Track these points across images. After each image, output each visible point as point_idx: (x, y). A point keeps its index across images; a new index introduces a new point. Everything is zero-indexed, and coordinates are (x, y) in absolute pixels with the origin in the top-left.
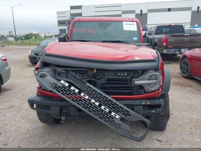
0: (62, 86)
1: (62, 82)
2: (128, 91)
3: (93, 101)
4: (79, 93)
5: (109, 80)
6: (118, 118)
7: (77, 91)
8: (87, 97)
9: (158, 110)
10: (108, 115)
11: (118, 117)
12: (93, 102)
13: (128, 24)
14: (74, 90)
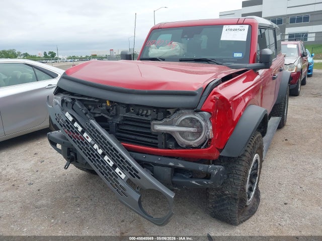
0: (66, 120)
1: (67, 114)
2: (149, 140)
3: (96, 146)
4: (83, 132)
5: (125, 119)
6: (123, 178)
7: (80, 129)
8: (90, 140)
9: (206, 182)
10: (111, 171)
11: (123, 176)
12: (95, 148)
13: (231, 30)
14: (77, 128)
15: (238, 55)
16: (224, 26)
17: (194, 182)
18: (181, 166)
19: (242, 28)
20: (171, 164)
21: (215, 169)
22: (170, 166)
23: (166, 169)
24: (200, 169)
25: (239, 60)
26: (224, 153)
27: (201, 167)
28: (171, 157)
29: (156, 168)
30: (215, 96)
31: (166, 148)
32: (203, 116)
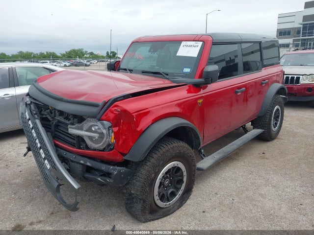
4: (32, 129)
5: (59, 121)
6: (48, 169)
8: (35, 135)
9: (108, 180)
11: (48, 167)
13: (187, 46)
14: (30, 125)
15: (187, 70)
16: (183, 42)
17: (99, 179)
18: (88, 164)
19: (197, 45)
20: (82, 162)
21: (115, 170)
22: (81, 164)
23: (78, 166)
24: (103, 169)
25: (186, 75)
26: (127, 158)
27: (104, 167)
28: (83, 156)
29: (72, 164)
30: (116, 108)
31: (80, 148)
32: (103, 124)
